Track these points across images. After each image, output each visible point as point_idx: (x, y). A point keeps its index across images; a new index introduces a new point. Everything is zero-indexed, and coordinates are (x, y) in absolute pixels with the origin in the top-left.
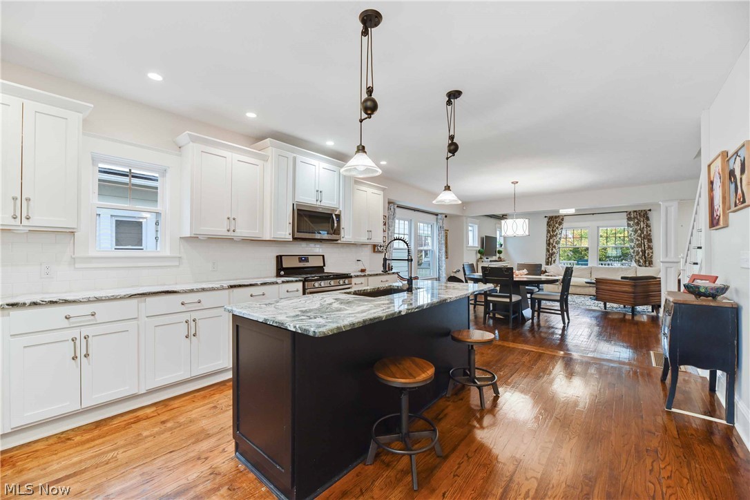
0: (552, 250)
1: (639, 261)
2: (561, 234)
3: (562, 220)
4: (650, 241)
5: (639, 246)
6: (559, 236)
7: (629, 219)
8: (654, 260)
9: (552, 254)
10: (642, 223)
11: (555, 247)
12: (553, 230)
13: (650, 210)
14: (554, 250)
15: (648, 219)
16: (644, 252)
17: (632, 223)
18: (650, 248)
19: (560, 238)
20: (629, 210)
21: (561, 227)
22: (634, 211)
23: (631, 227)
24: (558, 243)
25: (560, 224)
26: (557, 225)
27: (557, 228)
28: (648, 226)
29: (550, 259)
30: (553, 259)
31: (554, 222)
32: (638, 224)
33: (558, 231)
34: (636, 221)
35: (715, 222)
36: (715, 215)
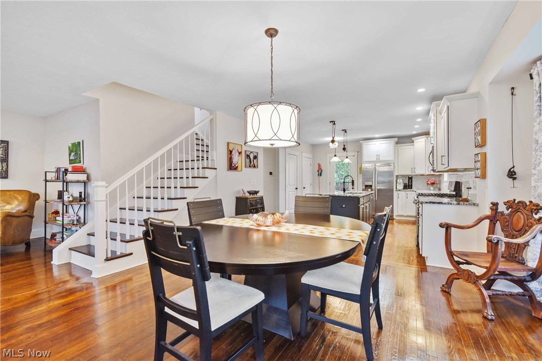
35: (232, 168)
36: (233, 165)
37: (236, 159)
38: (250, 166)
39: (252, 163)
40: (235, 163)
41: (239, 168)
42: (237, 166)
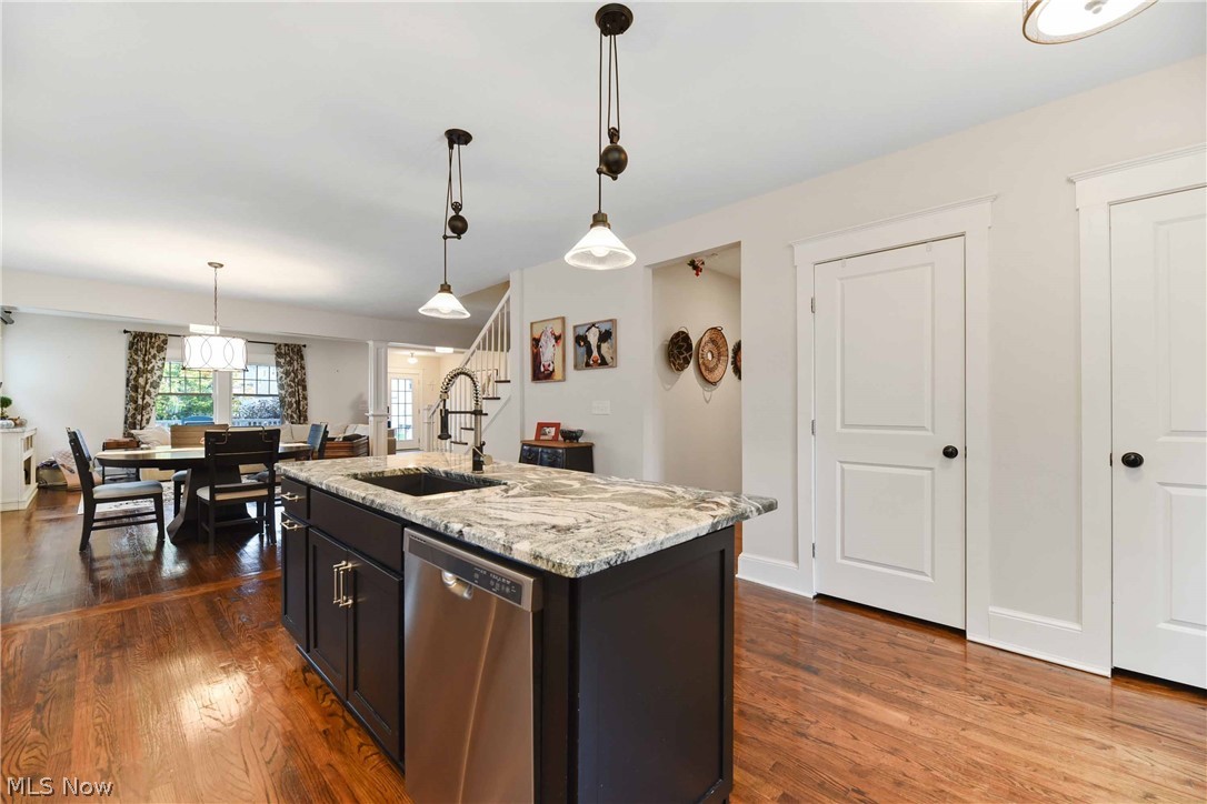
0: (143, 399)
1: (292, 417)
2: (161, 369)
3: (165, 342)
4: (305, 388)
5: (292, 394)
6: (158, 373)
7: (279, 355)
8: (309, 414)
9: (144, 407)
10: (295, 363)
11: (149, 393)
12: (144, 361)
13: (305, 346)
14: (147, 399)
15: (302, 358)
16: (298, 403)
17: (282, 361)
18: (305, 398)
19: (160, 377)
20: (278, 341)
21: (162, 355)
22: (286, 345)
23: (282, 367)
24: (155, 385)
25: (161, 349)
26: (153, 351)
27: (154, 357)
28: (303, 368)
29: (139, 417)
30: (146, 417)
31: (145, 346)
32: (290, 363)
33: (156, 363)
34: (288, 359)
35: (541, 376)
36: (542, 369)
37: (549, 352)
38: (588, 365)
39: (595, 353)
40: (546, 364)
41: (558, 375)
42: (551, 369)
